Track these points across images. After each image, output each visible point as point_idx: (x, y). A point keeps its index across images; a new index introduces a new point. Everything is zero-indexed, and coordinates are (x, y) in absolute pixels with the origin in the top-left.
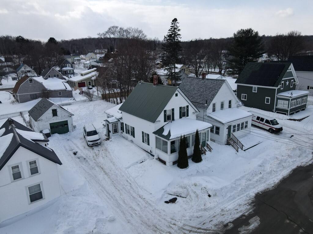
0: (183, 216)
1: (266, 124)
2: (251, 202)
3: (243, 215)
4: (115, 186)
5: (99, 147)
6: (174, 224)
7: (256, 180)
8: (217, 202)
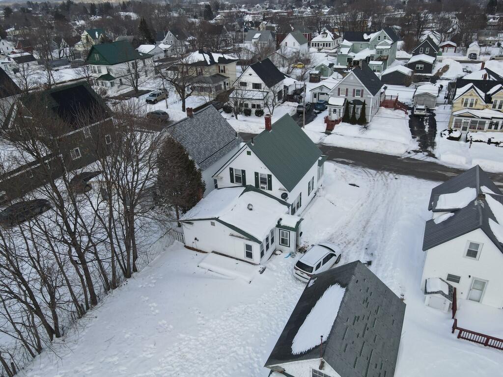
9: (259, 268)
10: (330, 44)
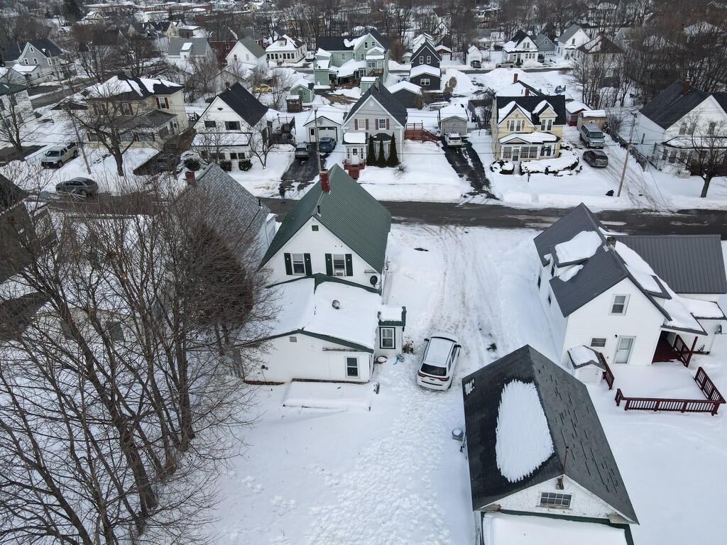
9: (372, 387)
10: (293, 55)
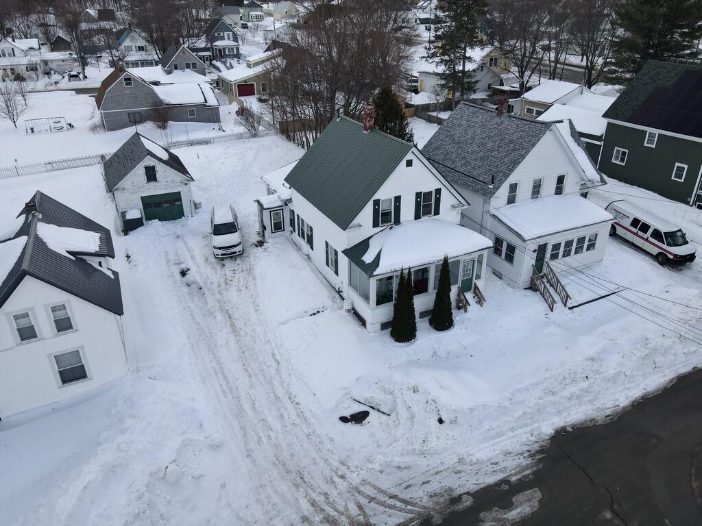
0: (368, 460)
1: (651, 239)
2: (538, 449)
3: (505, 481)
4: (244, 365)
5: (239, 261)
6: (343, 477)
7: (569, 396)
8: (455, 438)
